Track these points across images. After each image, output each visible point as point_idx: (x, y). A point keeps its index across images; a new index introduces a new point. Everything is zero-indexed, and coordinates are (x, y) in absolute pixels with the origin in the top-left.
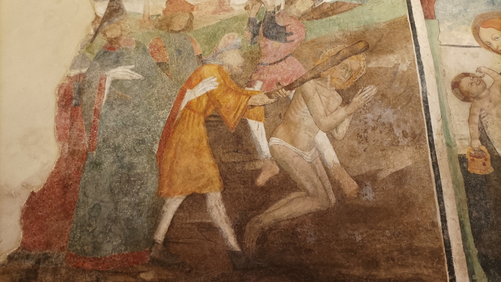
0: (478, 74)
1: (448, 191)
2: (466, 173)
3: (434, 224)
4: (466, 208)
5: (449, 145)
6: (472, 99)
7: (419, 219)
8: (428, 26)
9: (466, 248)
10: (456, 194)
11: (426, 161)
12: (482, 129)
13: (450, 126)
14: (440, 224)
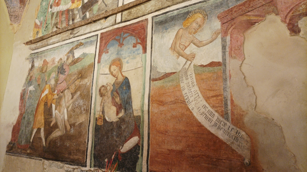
0: (106, 86)
1: (91, 130)
2: (96, 124)
3: (85, 142)
4: (94, 137)
5: (94, 114)
6: (103, 96)
7: (82, 140)
8: (98, 66)
9: (91, 151)
10: (92, 132)
11: (88, 119)
12: (103, 108)
13: (96, 106)
14: (87, 142)
